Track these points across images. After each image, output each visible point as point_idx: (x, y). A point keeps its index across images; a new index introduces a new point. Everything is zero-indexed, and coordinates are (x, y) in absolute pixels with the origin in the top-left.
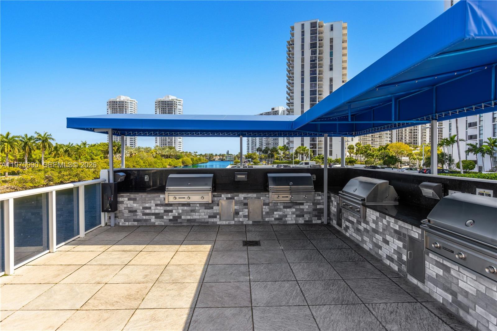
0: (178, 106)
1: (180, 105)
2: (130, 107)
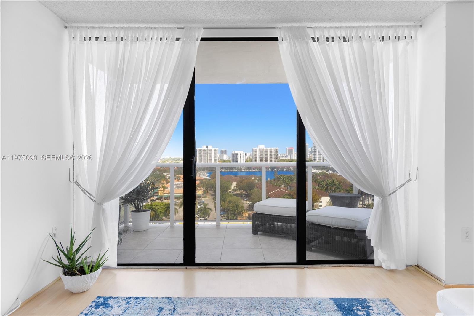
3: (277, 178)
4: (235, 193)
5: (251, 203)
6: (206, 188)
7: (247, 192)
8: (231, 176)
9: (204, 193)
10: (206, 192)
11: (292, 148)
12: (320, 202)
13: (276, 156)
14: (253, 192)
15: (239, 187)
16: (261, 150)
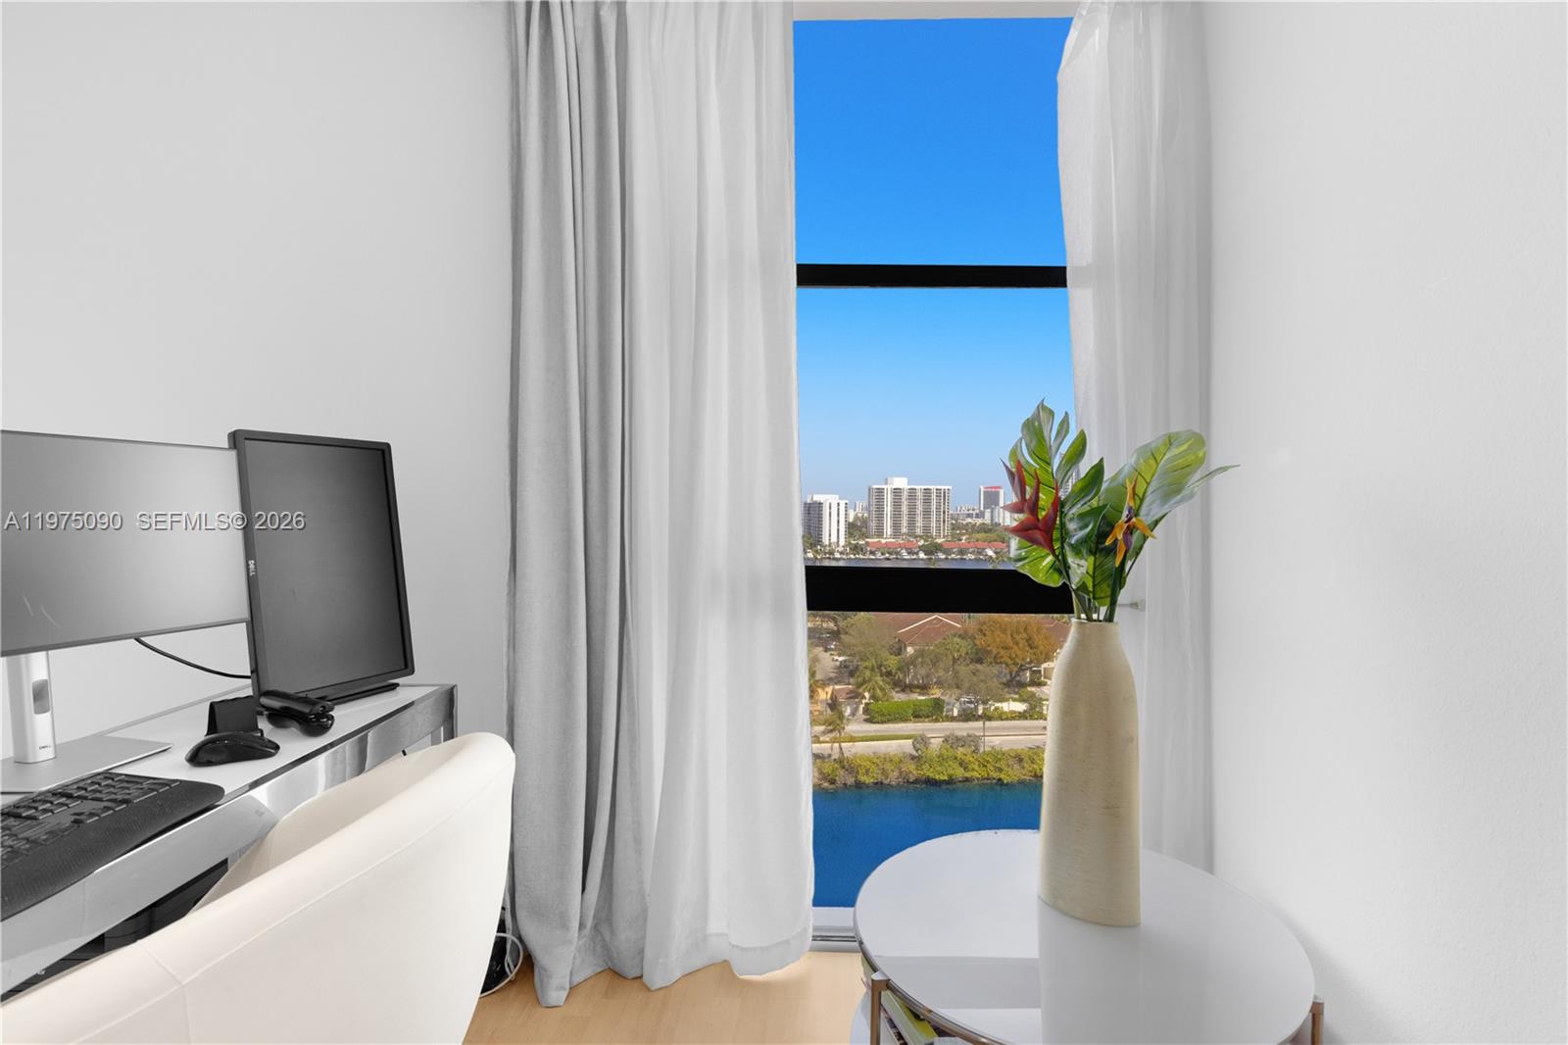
5: (843, 658)
7: (837, 625)
11: (999, 487)
13: (944, 513)
14: (853, 625)
16: (898, 492)
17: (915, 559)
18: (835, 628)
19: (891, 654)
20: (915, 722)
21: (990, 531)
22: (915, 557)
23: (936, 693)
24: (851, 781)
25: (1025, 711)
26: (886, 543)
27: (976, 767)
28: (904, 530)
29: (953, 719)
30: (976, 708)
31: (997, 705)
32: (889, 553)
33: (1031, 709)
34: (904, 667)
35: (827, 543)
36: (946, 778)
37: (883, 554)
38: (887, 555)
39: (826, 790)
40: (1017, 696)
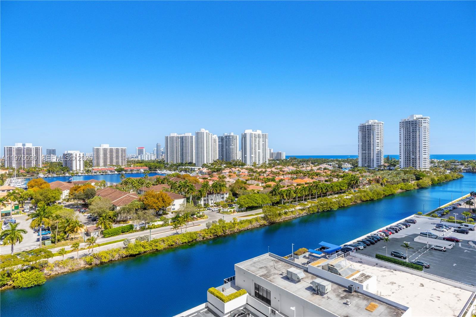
0: (423, 124)
1: (426, 123)
2: (377, 129)
3: (125, 183)
4: (68, 203)
5: (89, 214)
6: (19, 202)
7: (85, 202)
8: (61, 182)
9: (17, 208)
10: (20, 206)
11: (143, 148)
12: (173, 205)
13: (124, 157)
14: (93, 201)
15: (73, 195)
16: (105, 150)
17: (114, 174)
18: (84, 203)
19: (110, 211)
20: (122, 235)
21: (141, 163)
22: (113, 173)
23: (130, 223)
24: (98, 262)
25: (163, 224)
26: (101, 169)
27: (148, 247)
28: (108, 163)
29: (137, 231)
30: (145, 226)
31: (153, 223)
32: (102, 172)
33: (165, 223)
34: (116, 215)
35: (75, 170)
36: (138, 253)
37: (100, 173)
38: (102, 173)
39: (88, 268)
40: (159, 219)
